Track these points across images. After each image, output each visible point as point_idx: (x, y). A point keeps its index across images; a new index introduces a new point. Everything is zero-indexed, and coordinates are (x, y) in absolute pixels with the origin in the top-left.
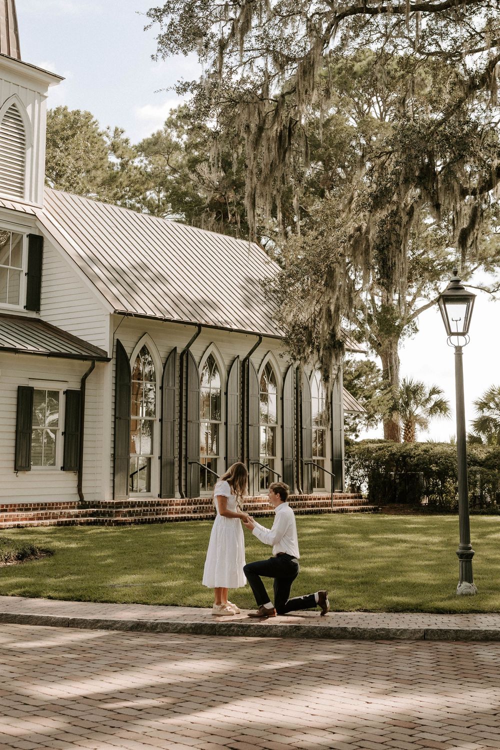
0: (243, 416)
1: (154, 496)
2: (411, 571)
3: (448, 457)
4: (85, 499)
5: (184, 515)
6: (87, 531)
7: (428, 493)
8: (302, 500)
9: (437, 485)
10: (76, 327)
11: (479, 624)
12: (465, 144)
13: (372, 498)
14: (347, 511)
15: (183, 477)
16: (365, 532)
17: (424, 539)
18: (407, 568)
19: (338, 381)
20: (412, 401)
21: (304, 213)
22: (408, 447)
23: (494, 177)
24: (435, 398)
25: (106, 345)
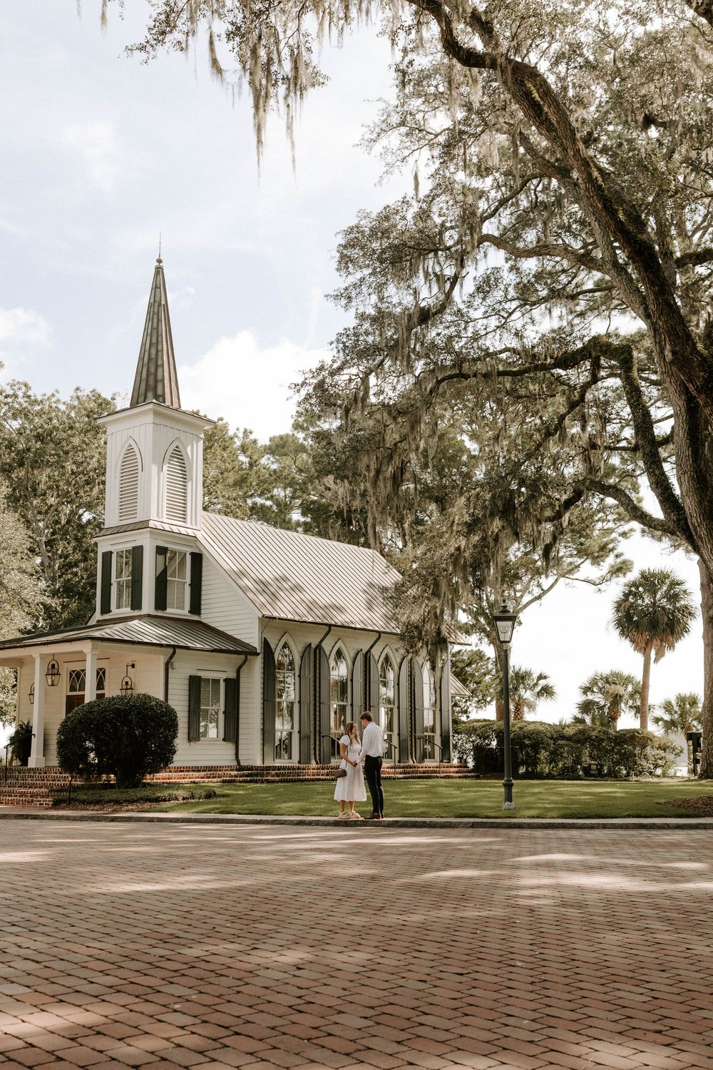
0: (365, 698)
1: (294, 762)
4: (242, 764)
5: (318, 777)
7: (523, 763)
8: (415, 767)
10: (231, 628)
13: (476, 768)
14: (452, 777)
15: (317, 748)
19: (445, 669)
23: (562, 510)
24: (542, 682)
25: (255, 642)
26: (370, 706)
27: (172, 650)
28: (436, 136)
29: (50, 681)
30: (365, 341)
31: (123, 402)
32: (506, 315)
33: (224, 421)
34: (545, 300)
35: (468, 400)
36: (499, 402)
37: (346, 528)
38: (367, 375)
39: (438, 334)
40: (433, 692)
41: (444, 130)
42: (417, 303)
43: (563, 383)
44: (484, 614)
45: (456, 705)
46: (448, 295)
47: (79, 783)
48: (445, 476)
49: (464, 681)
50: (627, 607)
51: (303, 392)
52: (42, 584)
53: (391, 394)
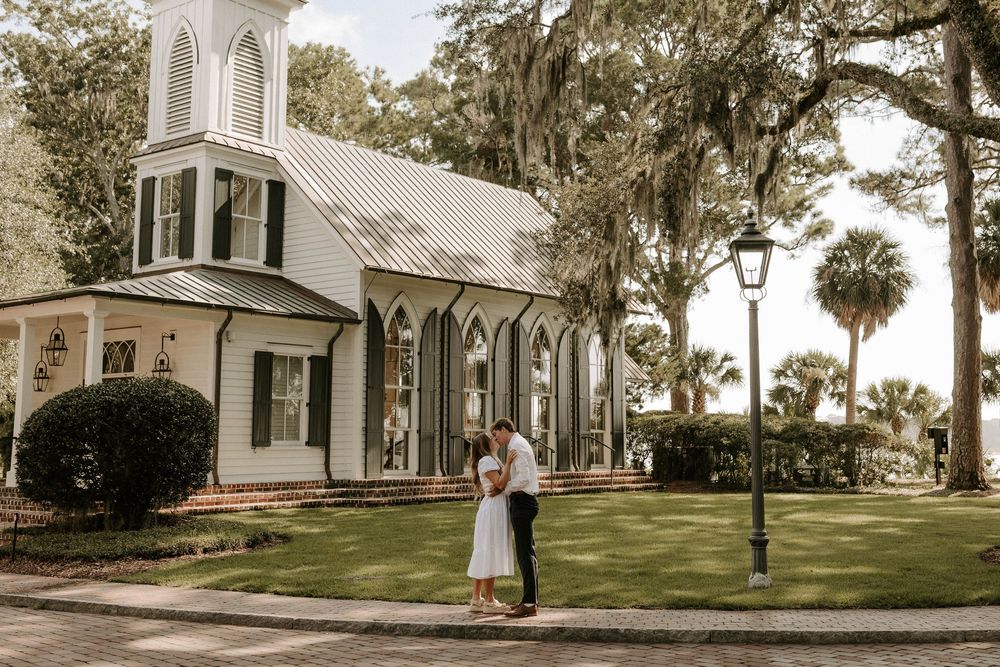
0: (512, 385)
1: (411, 474)
2: (697, 559)
3: (740, 429)
4: (333, 478)
5: (445, 495)
6: (335, 512)
7: (718, 469)
8: (578, 477)
9: (728, 459)
10: (323, 285)
11: (775, 624)
12: (763, 75)
13: (657, 474)
14: (628, 489)
15: (445, 453)
16: (646, 513)
17: (712, 520)
18: (692, 555)
19: (619, 346)
20: (702, 369)
21: (581, 158)
22: (697, 419)
24: (727, 365)
25: (356, 305)
26: (518, 395)
27: (226, 314)
45: (627, 392)
49: (638, 361)
50: (831, 274)
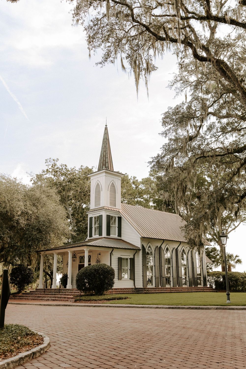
1: (154, 286)
4: (136, 287)
5: (162, 292)
8: (195, 288)
10: (131, 241)
13: (216, 288)
14: (208, 291)
15: (161, 282)
20: (230, 260)
23: (241, 199)
24: (237, 258)
25: (139, 246)
26: (178, 267)
27: (112, 249)
28: (192, 83)
29: (73, 259)
30: (172, 147)
31: (95, 170)
32: (217, 137)
33: (127, 174)
34: (230, 131)
35: (206, 165)
36: (216, 164)
37: (168, 207)
38: (173, 158)
39: (196, 144)
40: (199, 262)
41: (195, 81)
42: (188, 134)
43: (238, 158)
44: (215, 235)
45: (207, 266)
46: (198, 132)
47: (83, 294)
48: (200, 189)
49: (210, 258)
51: (153, 164)
52: (70, 228)
53: (181, 163)
